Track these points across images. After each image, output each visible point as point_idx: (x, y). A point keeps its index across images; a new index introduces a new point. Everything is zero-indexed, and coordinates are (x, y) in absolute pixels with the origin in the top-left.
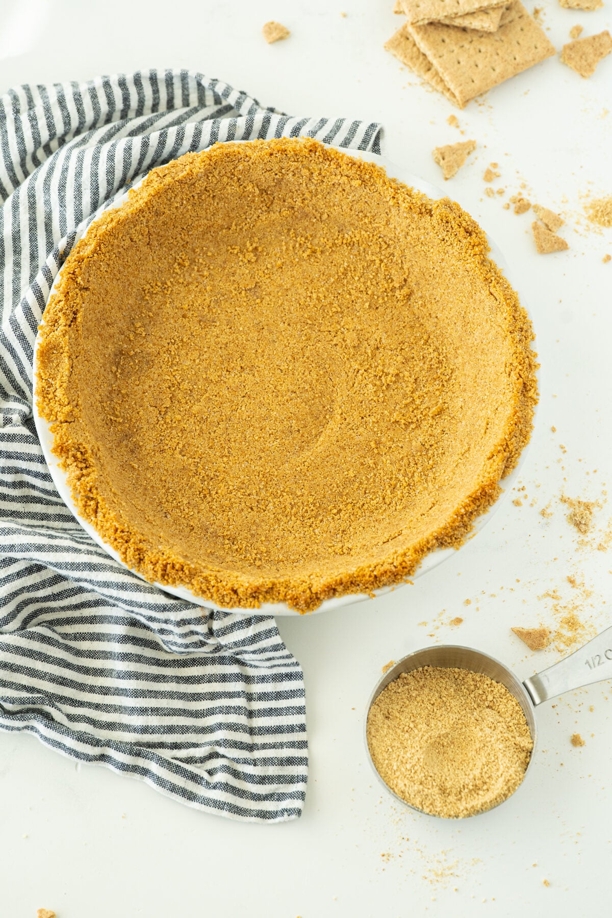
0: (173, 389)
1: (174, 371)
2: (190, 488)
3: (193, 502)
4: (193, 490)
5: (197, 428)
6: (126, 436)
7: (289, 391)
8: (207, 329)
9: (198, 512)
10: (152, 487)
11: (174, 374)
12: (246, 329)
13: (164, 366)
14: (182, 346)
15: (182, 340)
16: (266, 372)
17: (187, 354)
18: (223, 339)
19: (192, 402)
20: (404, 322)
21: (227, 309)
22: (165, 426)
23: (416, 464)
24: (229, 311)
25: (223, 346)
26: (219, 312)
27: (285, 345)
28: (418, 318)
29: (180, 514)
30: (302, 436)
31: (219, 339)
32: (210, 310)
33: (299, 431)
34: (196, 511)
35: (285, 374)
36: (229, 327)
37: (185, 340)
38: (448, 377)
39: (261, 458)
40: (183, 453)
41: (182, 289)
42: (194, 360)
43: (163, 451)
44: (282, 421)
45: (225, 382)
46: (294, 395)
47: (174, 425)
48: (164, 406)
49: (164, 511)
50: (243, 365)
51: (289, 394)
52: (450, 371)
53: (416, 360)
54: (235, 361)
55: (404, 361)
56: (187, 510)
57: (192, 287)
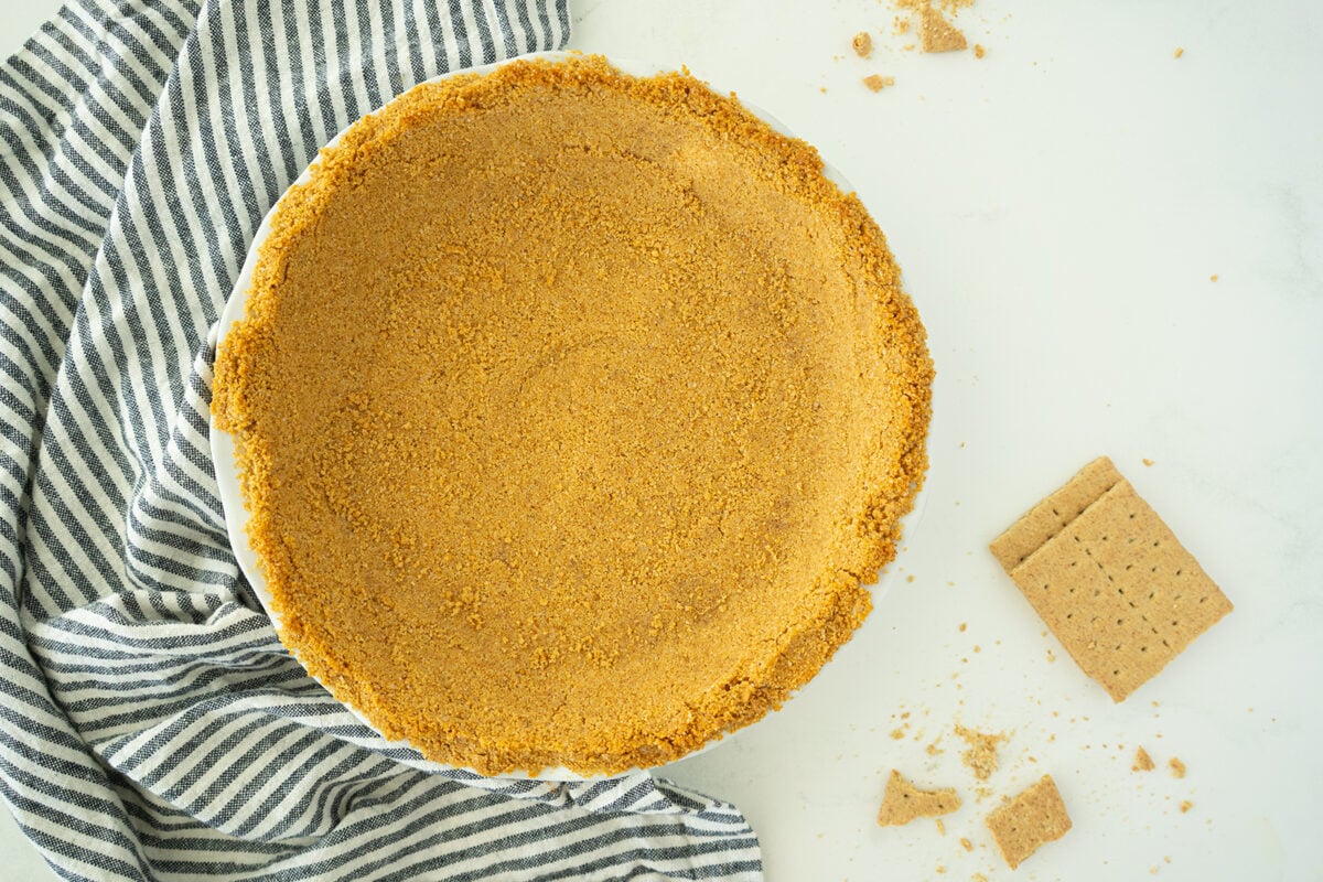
0: (683, 531)
1: (664, 549)
2: (767, 414)
3: (779, 397)
4: (766, 410)
5: (699, 468)
6: (777, 527)
7: (574, 418)
8: (588, 561)
9: (783, 381)
10: (803, 449)
11: (667, 547)
12: (549, 524)
13: (670, 564)
14: (630, 569)
15: (624, 574)
16: (576, 458)
17: (634, 555)
18: (582, 534)
19: (678, 500)
20: (389, 372)
21: (547, 563)
22: (729, 500)
23: (530, 219)
24: (547, 559)
25: (590, 527)
26: (557, 568)
27: (529, 467)
28: (370, 362)
29: (804, 396)
30: (608, 359)
31: (587, 539)
32: (565, 578)
33: (606, 367)
34: (784, 385)
35: (561, 438)
36: (564, 543)
37: (622, 571)
38: (408, 272)
39: (671, 376)
40: (739, 456)
41: (571, 629)
42: (634, 540)
43: (756, 476)
44: (614, 392)
45: (627, 488)
46: (573, 408)
47: (719, 492)
48: (710, 522)
49: (816, 414)
50: (591, 489)
51: (576, 414)
52: (399, 275)
53: (420, 322)
54: (595, 500)
55: (431, 333)
56: (793, 394)
57: (559, 621)
